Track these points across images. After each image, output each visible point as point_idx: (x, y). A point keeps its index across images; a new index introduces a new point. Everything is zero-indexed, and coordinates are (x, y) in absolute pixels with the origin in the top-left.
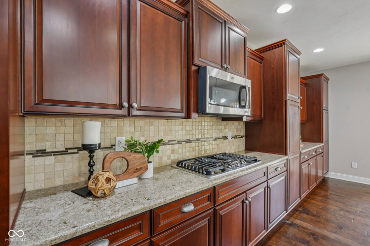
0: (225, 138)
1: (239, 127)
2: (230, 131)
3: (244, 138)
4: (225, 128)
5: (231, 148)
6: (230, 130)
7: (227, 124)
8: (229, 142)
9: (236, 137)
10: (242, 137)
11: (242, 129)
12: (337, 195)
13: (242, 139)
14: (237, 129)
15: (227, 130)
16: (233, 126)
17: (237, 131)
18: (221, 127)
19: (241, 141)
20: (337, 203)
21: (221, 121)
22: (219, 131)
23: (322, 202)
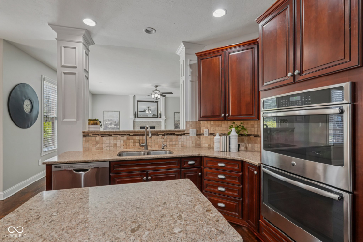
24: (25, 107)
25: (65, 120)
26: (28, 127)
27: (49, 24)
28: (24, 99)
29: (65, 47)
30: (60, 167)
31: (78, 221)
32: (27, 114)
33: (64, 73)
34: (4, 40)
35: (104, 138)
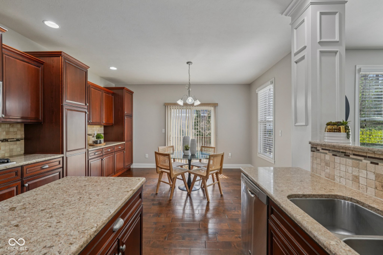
1: (12, 130)
3: (23, 141)
10: (18, 140)
11: (18, 132)
14: (8, 132)
19: (16, 144)
29: (296, 29)
33: (296, 63)
35: (337, 159)
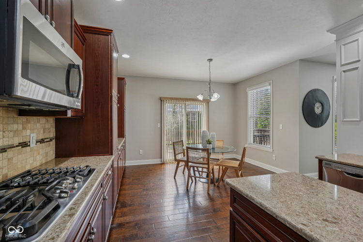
0: (24, 145)
1: (47, 126)
2: (33, 133)
3: (54, 141)
4: (24, 128)
5: (35, 160)
6: (32, 130)
7: (28, 122)
8: (32, 150)
9: (42, 141)
10: (51, 140)
11: (51, 129)
12: (137, 179)
13: (51, 142)
14: (44, 129)
15: (28, 132)
16: (38, 125)
17: (44, 132)
18: (15, 126)
19: (50, 145)
20: (139, 185)
21: (15, 116)
22: (11, 134)
23: (130, 190)
24: (316, 109)
25: (345, 120)
26: (319, 127)
27: (328, 31)
28: (315, 102)
29: (344, 45)
30: (330, 165)
31: (295, 193)
32: (318, 115)
33: (344, 71)
34: (300, 60)
